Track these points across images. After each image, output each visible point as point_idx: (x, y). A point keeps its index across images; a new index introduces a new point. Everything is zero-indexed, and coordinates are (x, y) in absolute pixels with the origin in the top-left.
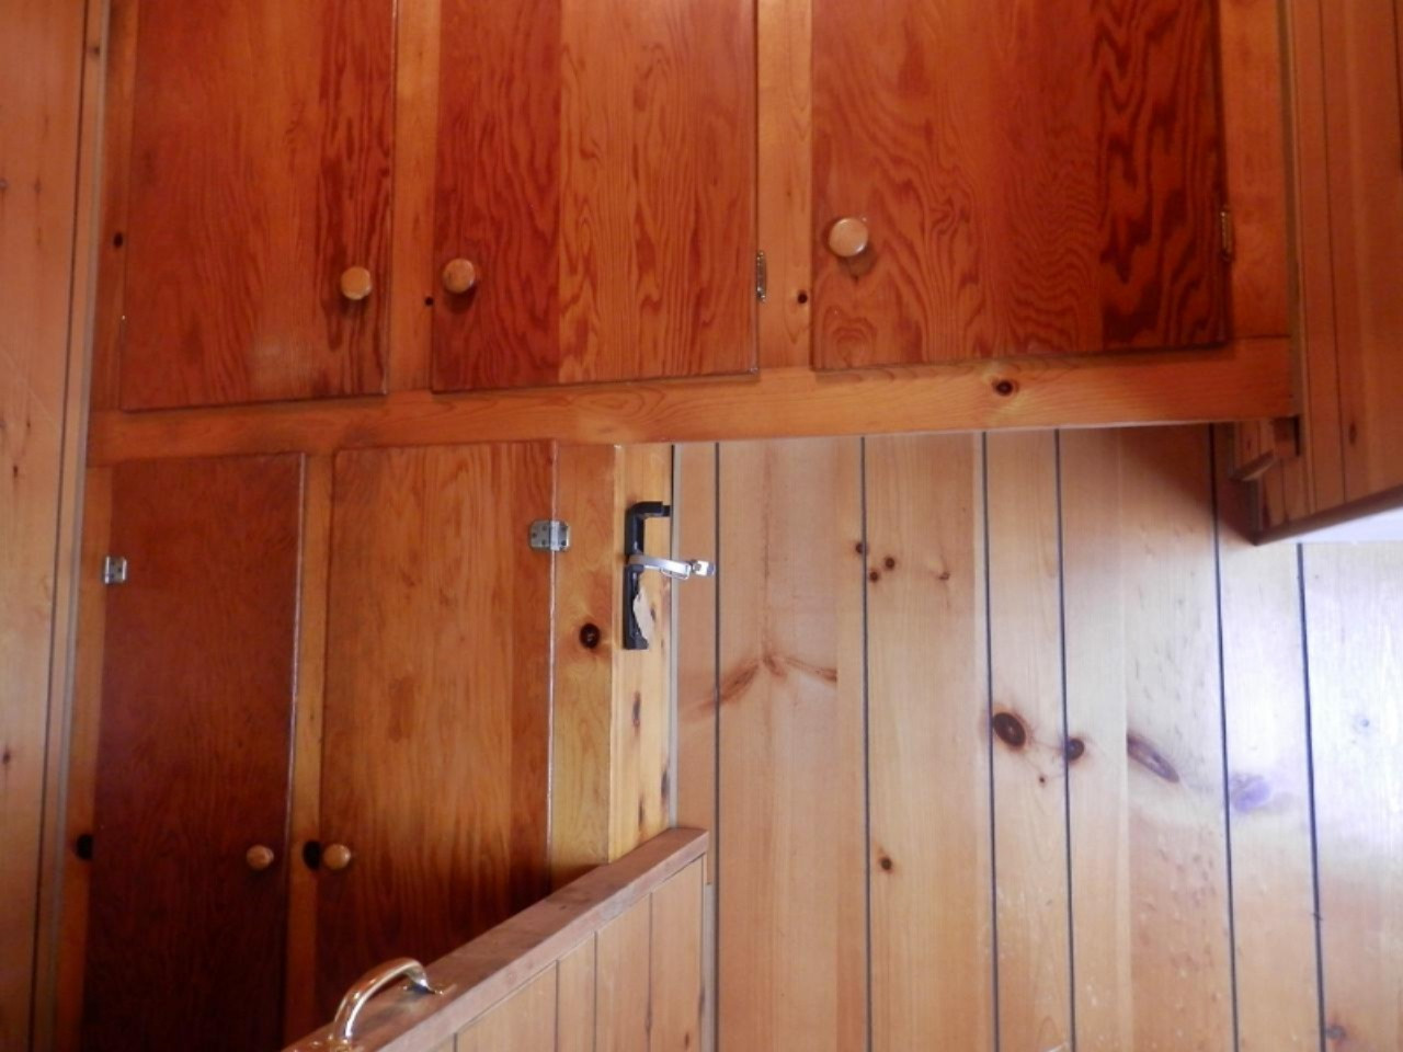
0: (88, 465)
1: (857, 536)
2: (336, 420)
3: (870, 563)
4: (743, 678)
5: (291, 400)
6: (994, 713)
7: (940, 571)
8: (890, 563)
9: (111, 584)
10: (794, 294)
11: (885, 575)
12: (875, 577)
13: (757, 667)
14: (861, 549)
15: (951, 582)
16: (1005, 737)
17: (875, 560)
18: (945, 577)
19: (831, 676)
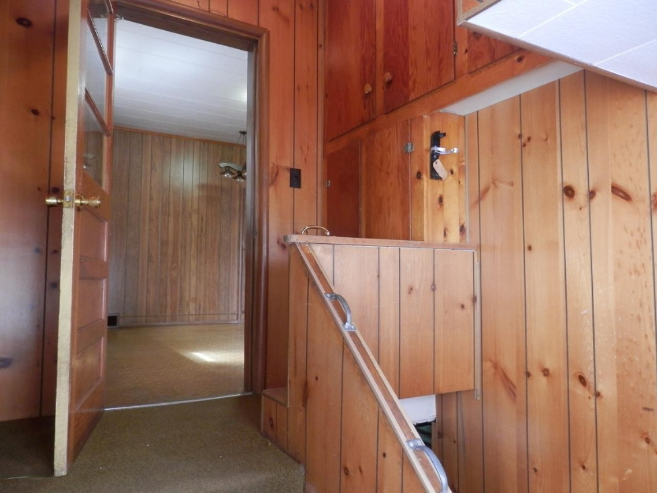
0: (323, 158)
1: (518, 132)
2: (366, 129)
3: (523, 141)
4: (486, 190)
5: (358, 127)
6: (564, 186)
7: (545, 137)
8: (529, 139)
9: (328, 187)
10: (464, 51)
11: (528, 144)
12: (524, 145)
13: (490, 186)
14: (520, 136)
15: (549, 141)
16: (567, 194)
17: (524, 139)
18: (546, 140)
19: (512, 184)
